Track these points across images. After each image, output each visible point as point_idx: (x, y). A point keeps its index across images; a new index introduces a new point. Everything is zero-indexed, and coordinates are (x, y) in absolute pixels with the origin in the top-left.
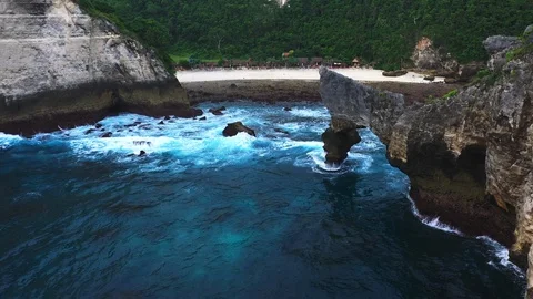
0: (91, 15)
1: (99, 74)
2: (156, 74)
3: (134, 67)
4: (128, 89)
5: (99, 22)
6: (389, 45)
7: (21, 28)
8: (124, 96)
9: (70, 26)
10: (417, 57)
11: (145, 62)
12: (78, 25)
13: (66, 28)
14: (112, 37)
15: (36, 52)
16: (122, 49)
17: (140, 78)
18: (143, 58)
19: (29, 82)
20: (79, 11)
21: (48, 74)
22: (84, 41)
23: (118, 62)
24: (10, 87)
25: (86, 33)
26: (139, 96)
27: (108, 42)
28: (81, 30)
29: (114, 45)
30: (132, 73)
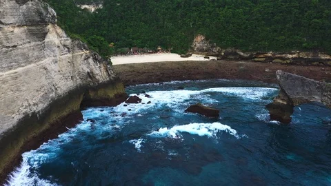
0: (71, 38)
1: (79, 81)
2: (109, 75)
3: (97, 72)
4: (95, 89)
5: (77, 42)
6: (178, 39)
7: (36, 53)
8: (92, 94)
9: (58, 47)
10: (195, 46)
11: (103, 68)
12: (65, 46)
13: (57, 49)
14: (86, 52)
15: (45, 72)
16: (91, 60)
17: (101, 80)
18: (102, 65)
19: (45, 97)
20: (65, 35)
21: (53, 88)
22: (69, 58)
23: (89, 71)
24: (37, 104)
25: (69, 51)
26: (101, 93)
27: (83, 57)
28: (66, 49)
29: (87, 59)
30: (97, 77)
